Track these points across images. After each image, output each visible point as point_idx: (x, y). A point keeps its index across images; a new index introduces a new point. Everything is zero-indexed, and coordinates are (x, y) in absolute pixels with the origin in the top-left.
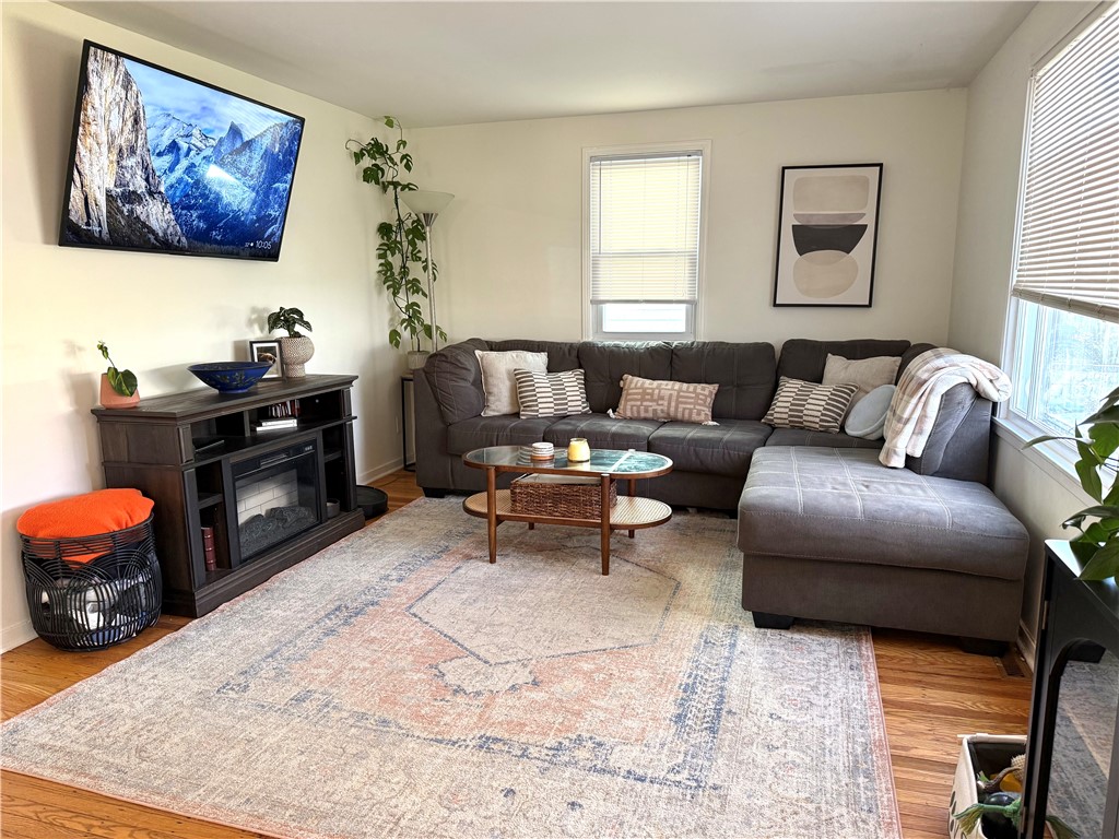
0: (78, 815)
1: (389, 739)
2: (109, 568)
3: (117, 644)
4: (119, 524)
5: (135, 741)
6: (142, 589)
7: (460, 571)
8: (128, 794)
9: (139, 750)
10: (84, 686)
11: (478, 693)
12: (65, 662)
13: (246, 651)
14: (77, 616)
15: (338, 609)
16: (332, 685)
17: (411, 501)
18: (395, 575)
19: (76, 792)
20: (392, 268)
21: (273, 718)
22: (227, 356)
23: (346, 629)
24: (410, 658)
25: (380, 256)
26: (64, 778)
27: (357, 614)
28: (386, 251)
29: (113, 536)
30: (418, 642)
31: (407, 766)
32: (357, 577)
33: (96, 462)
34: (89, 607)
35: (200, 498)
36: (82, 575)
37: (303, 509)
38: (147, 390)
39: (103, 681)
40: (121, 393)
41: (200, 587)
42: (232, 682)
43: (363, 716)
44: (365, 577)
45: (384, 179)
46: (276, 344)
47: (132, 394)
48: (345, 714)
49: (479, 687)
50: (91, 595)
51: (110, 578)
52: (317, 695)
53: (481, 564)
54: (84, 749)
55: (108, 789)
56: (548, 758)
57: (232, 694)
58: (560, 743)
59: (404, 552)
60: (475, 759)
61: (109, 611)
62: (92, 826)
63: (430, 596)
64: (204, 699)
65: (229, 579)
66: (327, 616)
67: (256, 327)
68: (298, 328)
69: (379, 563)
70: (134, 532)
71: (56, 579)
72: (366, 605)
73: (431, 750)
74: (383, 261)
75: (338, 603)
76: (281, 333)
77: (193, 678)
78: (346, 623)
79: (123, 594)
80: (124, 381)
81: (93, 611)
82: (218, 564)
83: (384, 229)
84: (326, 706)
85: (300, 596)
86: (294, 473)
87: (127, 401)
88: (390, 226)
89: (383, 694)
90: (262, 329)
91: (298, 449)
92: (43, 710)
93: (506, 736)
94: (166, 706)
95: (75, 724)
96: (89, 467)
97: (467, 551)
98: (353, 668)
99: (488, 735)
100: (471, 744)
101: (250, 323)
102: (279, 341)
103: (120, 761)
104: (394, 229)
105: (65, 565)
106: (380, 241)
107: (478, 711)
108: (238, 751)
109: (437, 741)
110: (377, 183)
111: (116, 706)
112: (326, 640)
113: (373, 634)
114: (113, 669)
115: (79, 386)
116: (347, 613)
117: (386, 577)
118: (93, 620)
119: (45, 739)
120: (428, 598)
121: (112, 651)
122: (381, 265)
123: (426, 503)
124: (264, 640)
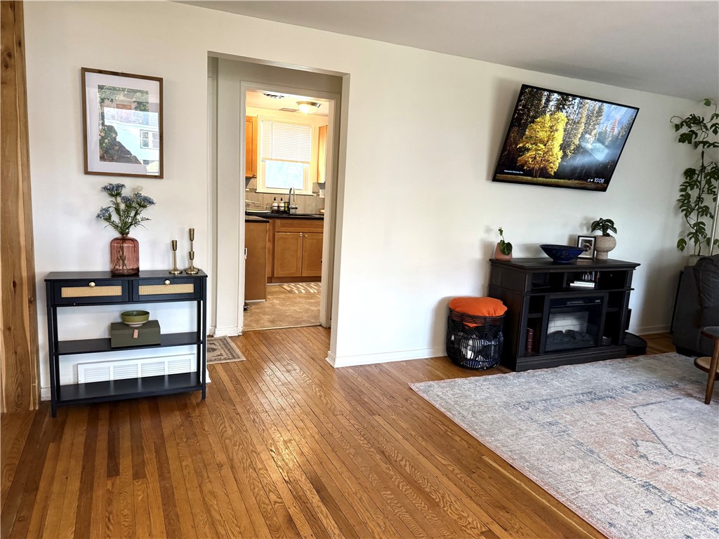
0: (444, 425)
1: (591, 459)
2: (481, 333)
3: (477, 369)
4: (489, 314)
5: (472, 409)
6: (493, 348)
7: (679, 401)
8: (464, 426)
9: (473, 413)
10: (459, 381)
11: (656, 463)
12: (455, 369)
13: (533, 394)
14: (463, 350)
15: (590, 393)
16: (571, 425)
17: (665, 352)
18: (633, 388)
19: (445, 416)
20: (689, 197)
21: (535, 426)
22: (563, 242)
23: (591, 404)
24: (621, 430)
25: (681, 190)
26: (443, 410)
27: (599, 399)
28: (687, 186)
29: (485, 318)
30: (630, 425)
31: (595, 475)
32: (608, 382)
33: (487, 285)
34: (469, 347)
35: (530, 313)
36: (468, 333)
37: (587, 335)
38: (516, 254)
39: (467, 381)
40: (504, 253)
41: (520, 357)
42: (522, 404)
43: (581, 444)
44: (613, 383)
45: (697, 140)
46: (593, 239)
47: (508, 254)
48: (572, 439)
49: (658, 460)
50: (471, 342)
51: (480, 338)
52: (561, 426)
53: (697, 401)
54: (452, 403)
55: (457, 420)
56: (685, 511)
57: (520, 409)
58: (699, 508)
59: (645, 378)
60: (636, 489)
61: (477, 353)
62: (447, 431)
63: (651, 406)
64: (506, 405)
65: (536, 358)
66: (582, 394)
67: (585, 228)
68: (609, 231)
69: (625, 379)
70: (495, 320)
71: (459, 331)
72: (607, 397)
73: (612, 474)
74: (684, 193)
75: (591, 390)
76: (599, 233)
77: (505, 395)
78: (591, 400)
79: (484, 347)
80: (506, 247)
81: (470, 350)
82: (533, 349)
83: (689, 173)
84: (564, 432)
85: (572, 380)
86: (586, 314)
87: (506, 257)
88: (694, 170)
89: (597, 439)
90: (588, 230)
91: (592, 300)
92: (442, 383)
93: (663, 489)
94: (489, 401)
95: (452, 393)
96: (483, 286)
97: (690, 392)
98: (586, 422)
99: (651, 483)
100: (638, 483)
101: (582, 225)
102: (595, 237)
103: (465, 414)
104: (697, 172)
105: (464, 325)
106: (683, 180)
107: (652, 471)
108: (513, 431)
109: (617, 472)
110: (690, 142)
111: (470, 393)
112: (577, 404)
113: (604, 411)
114: (473, 379)
115: (486, 246)
116: (594, 396)
117: (626, 388)
118: (470, 355)
119: (440, 394)
120: (648, 407)
121: (474, 372)
122: (681, 195)
123: (675, 356)
124: (544, 393)
